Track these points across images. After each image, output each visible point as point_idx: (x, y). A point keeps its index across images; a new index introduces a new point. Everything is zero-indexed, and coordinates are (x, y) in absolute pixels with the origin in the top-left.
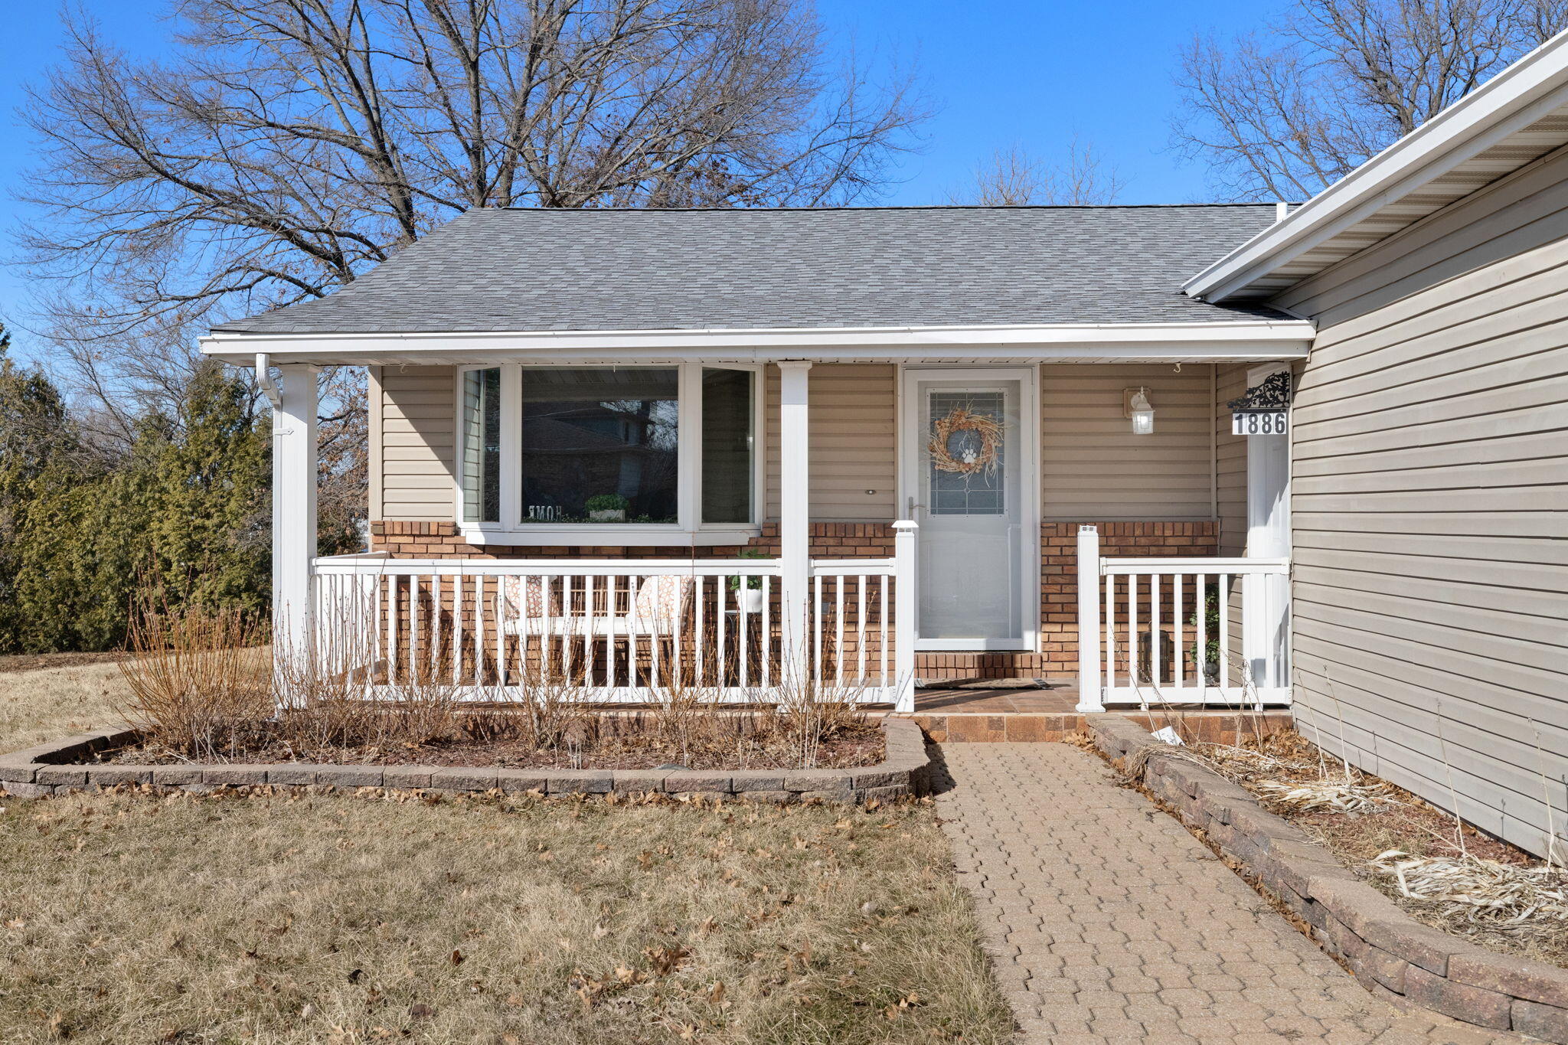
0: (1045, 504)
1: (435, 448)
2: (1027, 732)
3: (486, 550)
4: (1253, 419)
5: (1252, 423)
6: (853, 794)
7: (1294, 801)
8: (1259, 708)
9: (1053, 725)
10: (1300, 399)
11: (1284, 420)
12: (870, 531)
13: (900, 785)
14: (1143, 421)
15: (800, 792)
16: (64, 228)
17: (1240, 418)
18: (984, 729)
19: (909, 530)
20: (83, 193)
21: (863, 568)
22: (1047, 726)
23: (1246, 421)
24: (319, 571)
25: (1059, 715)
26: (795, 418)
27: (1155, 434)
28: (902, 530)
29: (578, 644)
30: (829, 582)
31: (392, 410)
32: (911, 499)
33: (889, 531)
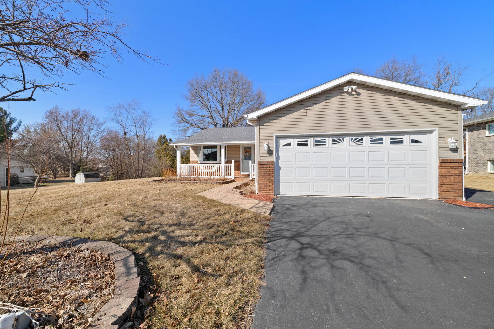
1: (196, 153)
2: (243, 181)
3: (200, 164)
12: (237, 162)
16: (176, 129)
18: (240, 180)
19: (233, 161)
20: (178, 125)
21: (229, 165)
24: (181, 165)
26: (223, 151)
29: (202, 172)
30: (226, 166)
31: (192, 150)
32: (241, 158)
33: (239, 161)
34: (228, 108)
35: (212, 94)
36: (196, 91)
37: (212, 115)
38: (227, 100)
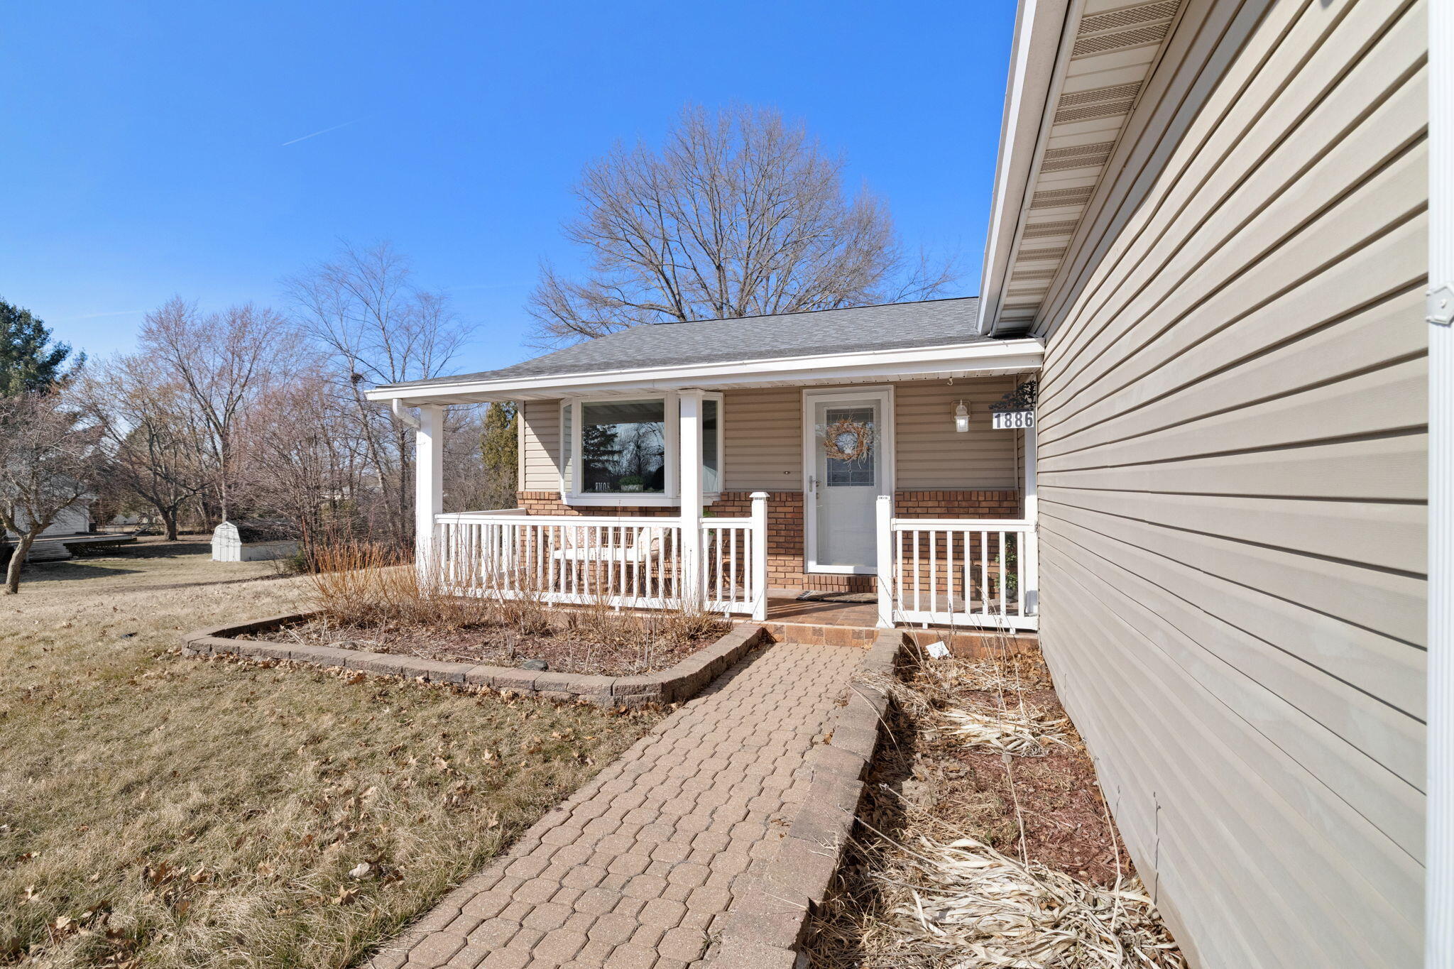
0: (898, 479)
1: (548, 451)
2: (840, 639)
4: (1008, 417)
5: (1007, 420)
6: (612, 699)
7: (962, 737)
8: (1012, 632)
9: (857, 635)
10: (1041, 399)
11: (1032, 417)
12: (784, 498)
13: (653, 694)
14: (962, 423)
15: (579, 695)
17: (998, 417)
18: (810, 635)
19: (761, 499)
21: (733, 523)
22: (853, 636)
23: (1003, 419)
24: (439, 521)
25: (861, 628)
26: (691, 425)
27: (970, 431)
28: (757, 499)
30: (713, 530)
32: (811, 477)
33: (798, 496)
34: (741, 273)
35: (679, 217)
36: (617, 207)
37: (678, 303)
38: (739, 236)
